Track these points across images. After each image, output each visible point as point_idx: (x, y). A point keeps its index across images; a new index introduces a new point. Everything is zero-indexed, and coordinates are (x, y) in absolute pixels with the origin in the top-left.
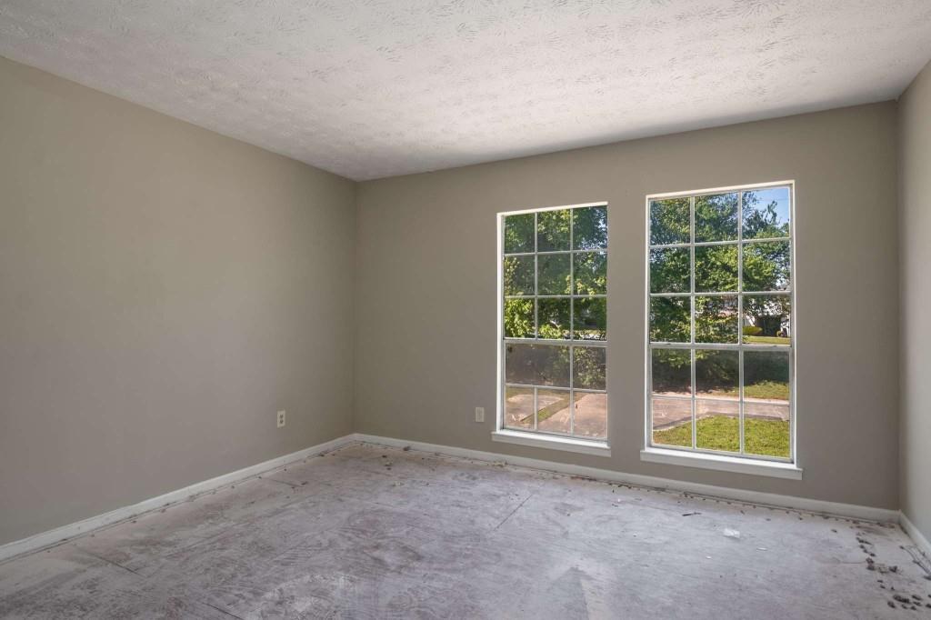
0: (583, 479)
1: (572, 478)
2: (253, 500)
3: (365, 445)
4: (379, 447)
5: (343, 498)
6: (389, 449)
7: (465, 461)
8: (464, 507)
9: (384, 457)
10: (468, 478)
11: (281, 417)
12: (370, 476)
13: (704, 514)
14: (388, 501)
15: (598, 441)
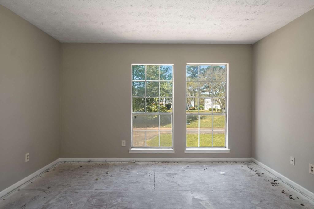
0: (166, 162)
1: (162, 163)
2: (24, 204)
3: (67, 163)
4: (74, 163)
5: (77, 191)
6: (80, 163)
7: (118, 163)
8: (134, 183)
9: (81, 167)
10: (125, 170)
11: (28, 156)
12: (81, 177)
13: (209, 168)
14: (99, 187)
15: (169, 148)
